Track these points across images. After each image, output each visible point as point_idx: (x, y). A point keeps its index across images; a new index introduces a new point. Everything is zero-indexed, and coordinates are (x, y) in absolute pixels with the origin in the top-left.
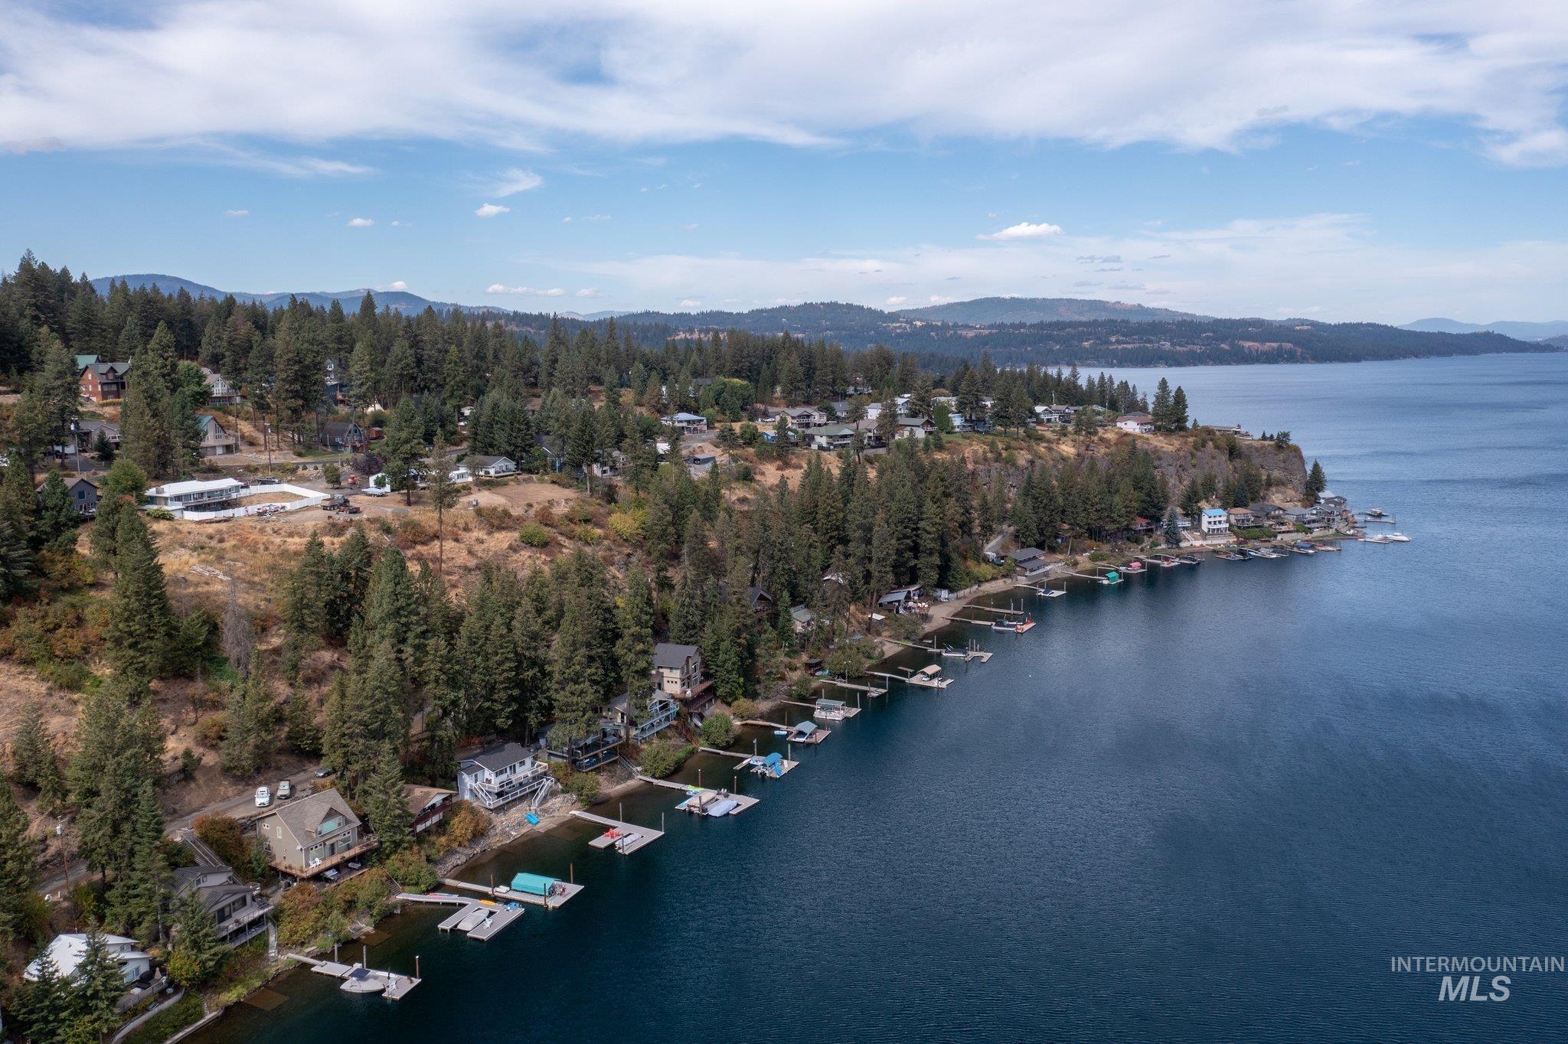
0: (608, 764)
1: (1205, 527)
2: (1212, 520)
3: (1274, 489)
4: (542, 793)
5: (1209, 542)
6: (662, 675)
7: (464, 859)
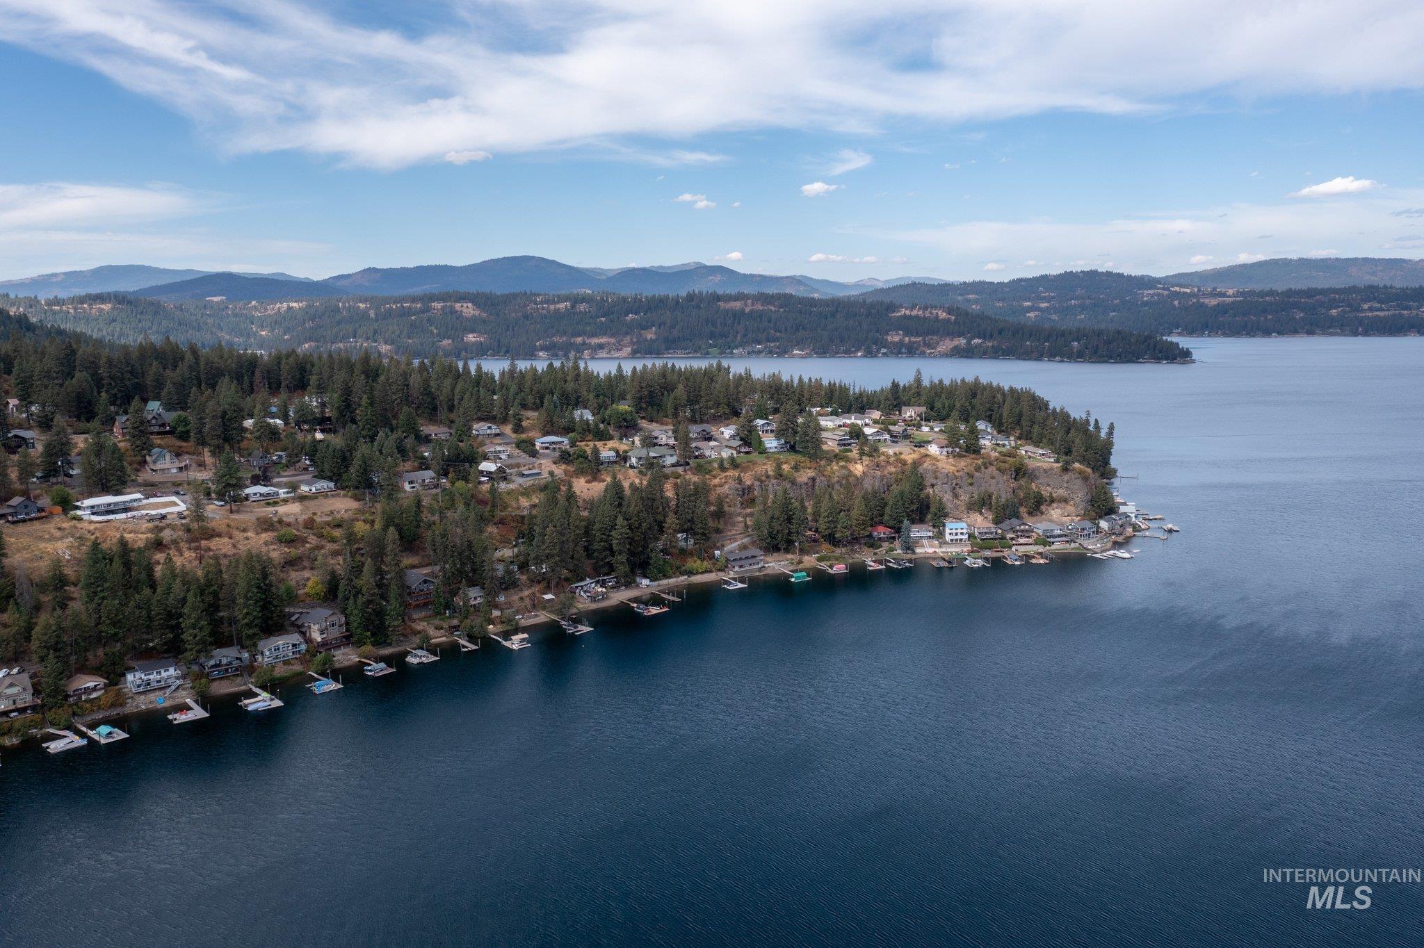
0: (234, 676)
1: (948, 537)
2: (954, 531)
3: (1054, 505)
4: (173, 688)
5: (944, 550)
6: (310, 627)
7: (101, 717)
